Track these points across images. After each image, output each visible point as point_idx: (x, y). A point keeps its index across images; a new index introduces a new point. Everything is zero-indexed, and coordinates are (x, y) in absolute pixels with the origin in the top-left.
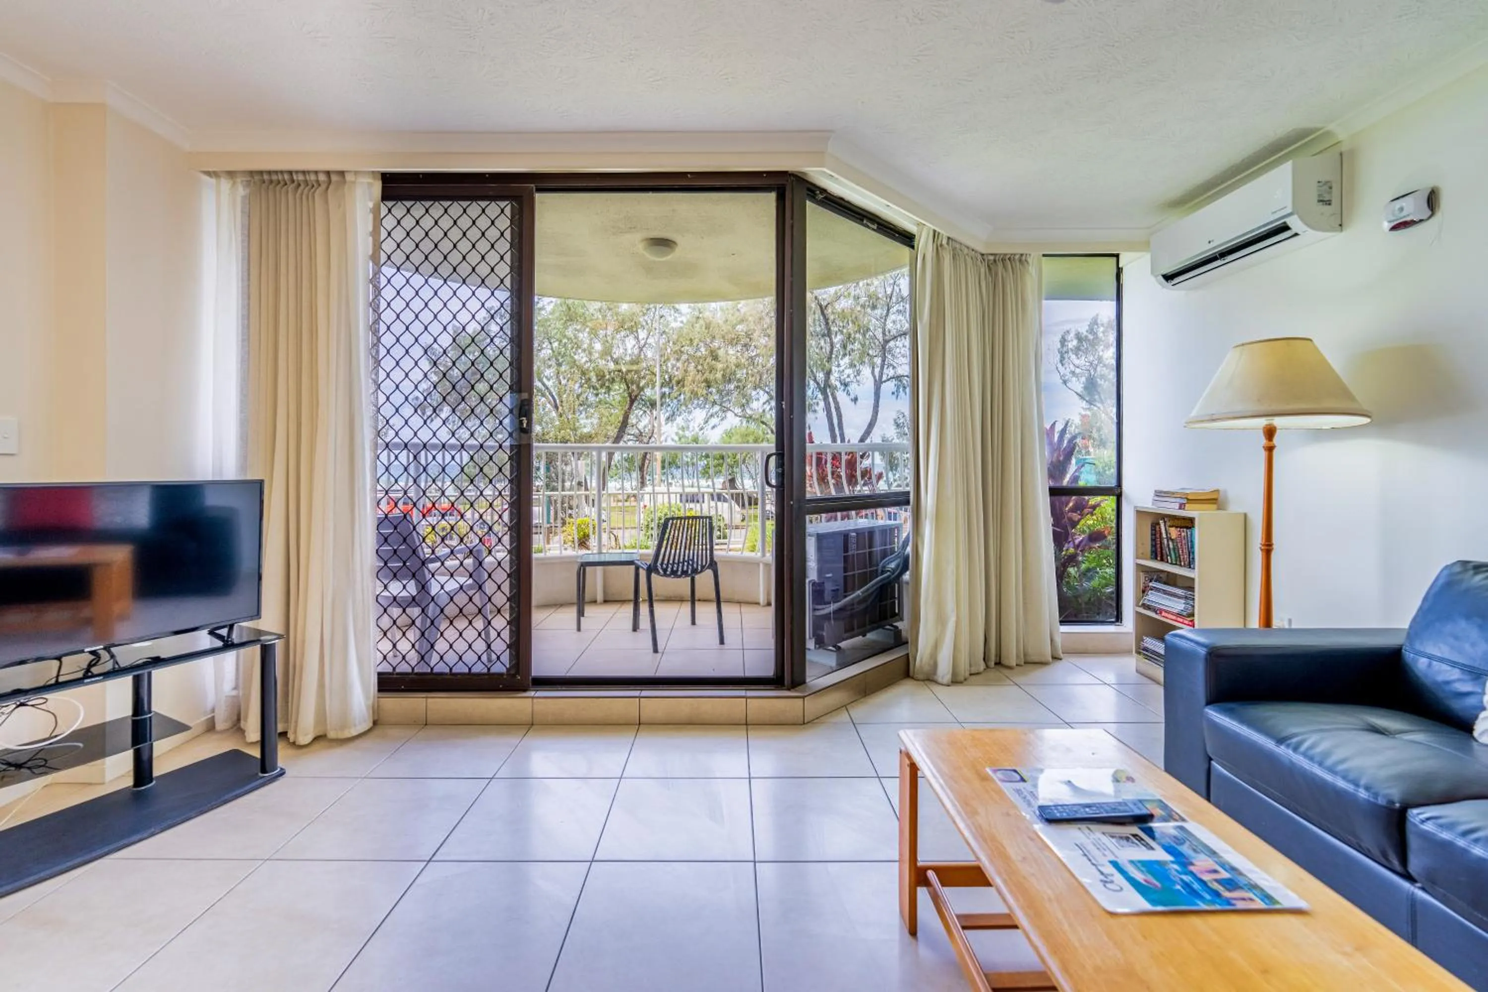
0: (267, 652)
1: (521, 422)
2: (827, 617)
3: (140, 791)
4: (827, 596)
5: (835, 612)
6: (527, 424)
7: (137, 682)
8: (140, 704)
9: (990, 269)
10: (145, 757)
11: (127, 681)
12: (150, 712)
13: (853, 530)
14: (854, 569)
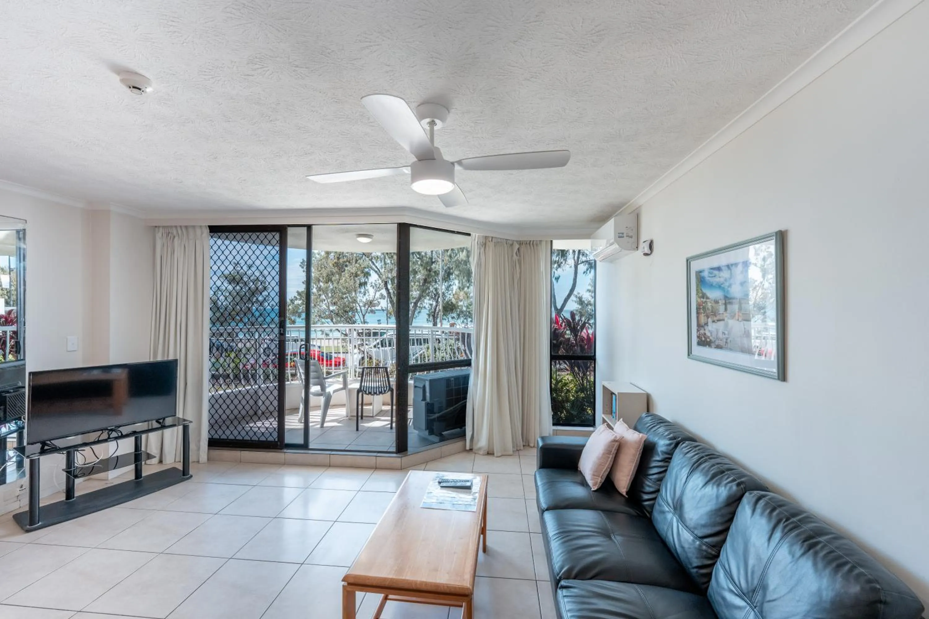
0: (186, 429)
1: (280, 331)
2: (434, 420)
3: (138, 481)
4: (436, 409)
5: (438, 418)
6: (283, 331)
7: (136, 439)
8: (137, 447)
10: (139, 467)
11: (132, 439)
12: (141, 450)
13: (452, 377)
14: (452, 396)
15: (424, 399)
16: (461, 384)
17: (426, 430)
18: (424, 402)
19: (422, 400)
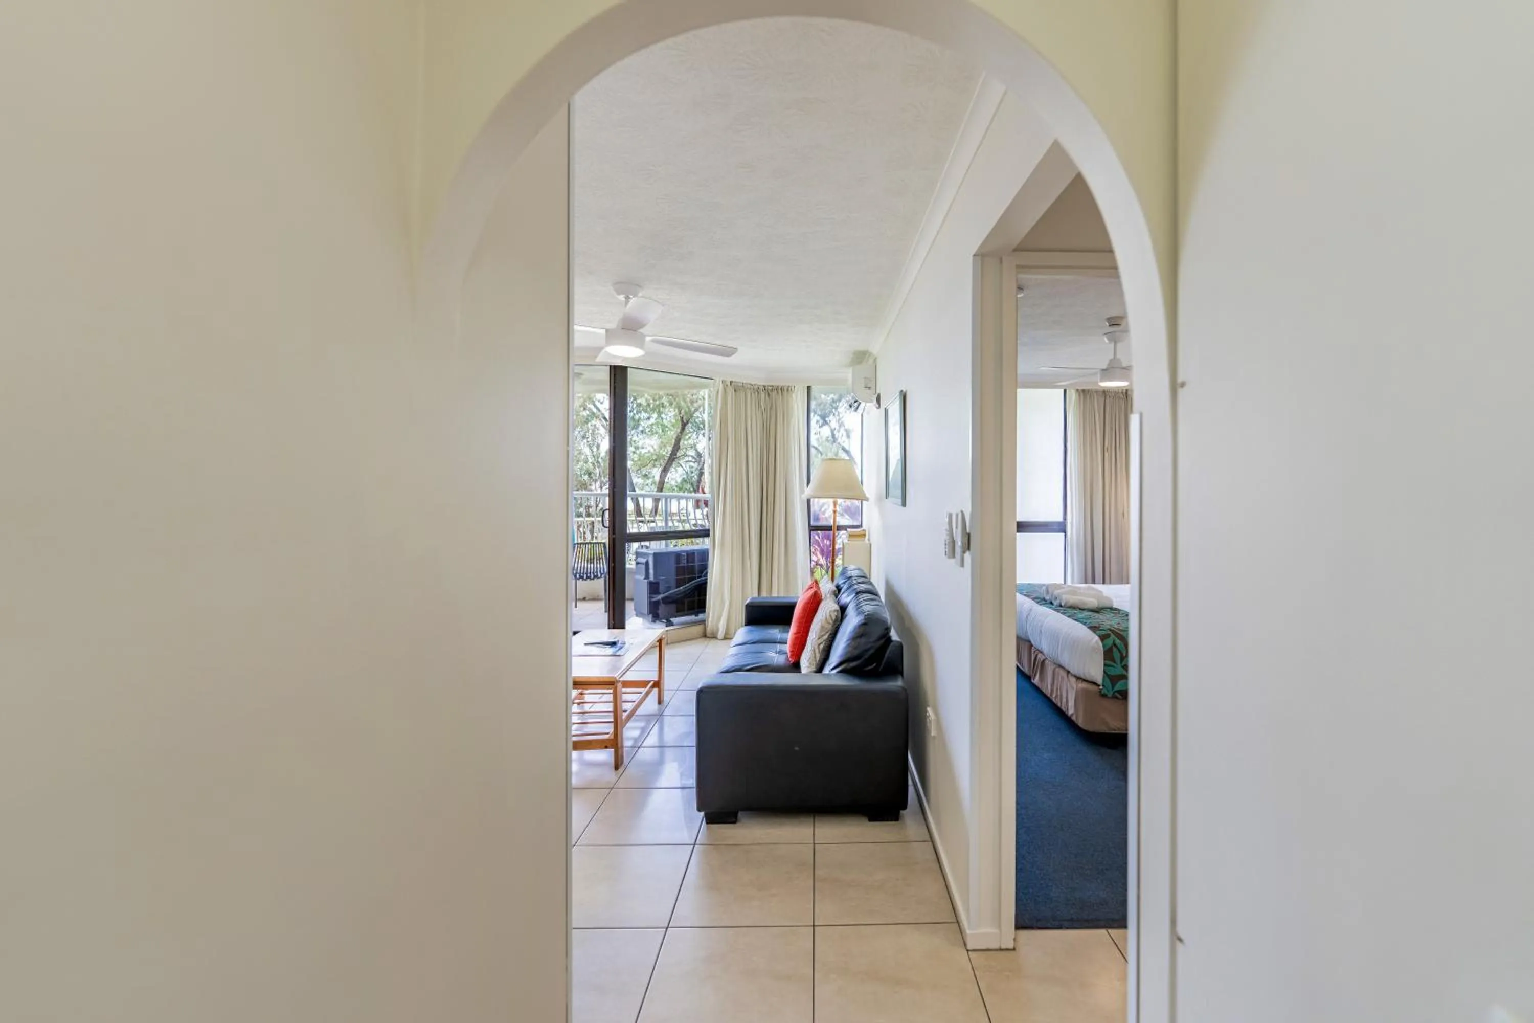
2: (657, 603)
4: (661, 589)
5: (663, 599)
9: (769, 395)
13: (684, 551)
14: (684, 575)
15: (647, 577)
16: (696, 559)
17: (648, 614)
18: (646, 581)
19: (645, 579)
